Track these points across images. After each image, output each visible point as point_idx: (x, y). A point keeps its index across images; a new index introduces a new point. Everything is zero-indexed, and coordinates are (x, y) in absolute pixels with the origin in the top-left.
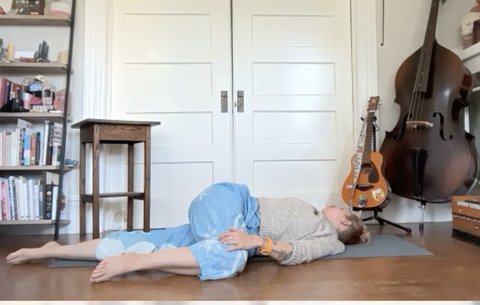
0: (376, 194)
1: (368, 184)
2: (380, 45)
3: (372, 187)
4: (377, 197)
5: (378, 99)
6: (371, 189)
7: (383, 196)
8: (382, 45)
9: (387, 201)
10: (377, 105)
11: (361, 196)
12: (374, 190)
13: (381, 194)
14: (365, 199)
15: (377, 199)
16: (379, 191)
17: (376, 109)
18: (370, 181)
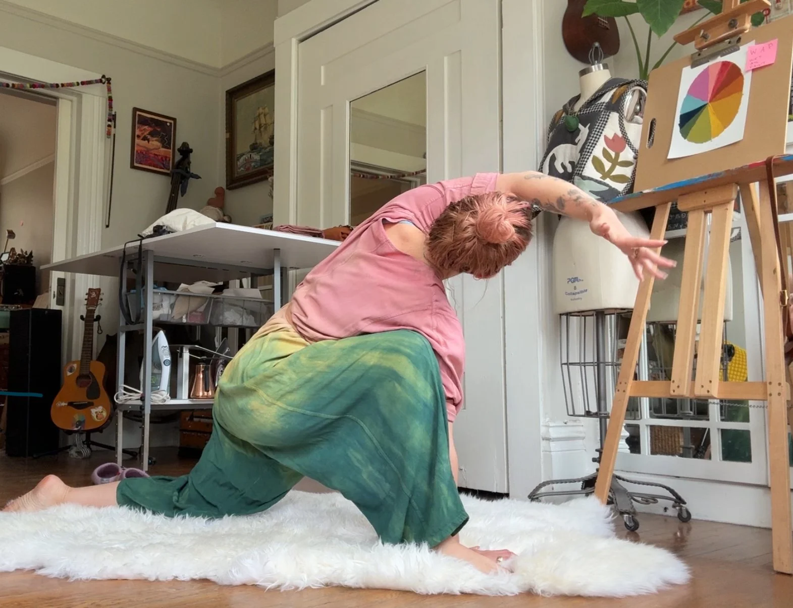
0: (96, 412)
1: (86, 400)
2: (105, 227)
3: (91, 405)
4: (97, 416)
5: (98, 291)
6: (89, 408)
7: (105, 414)
8: (107, 226)
9: (109, 421)
10: (98, 299)
11: (78, 416)
12: (94, 408)
13: (102, 412)
14: (82, 420)
15: (98, 419)
16: (100, 409)
17: (97, 305)
18: (88, 397)
